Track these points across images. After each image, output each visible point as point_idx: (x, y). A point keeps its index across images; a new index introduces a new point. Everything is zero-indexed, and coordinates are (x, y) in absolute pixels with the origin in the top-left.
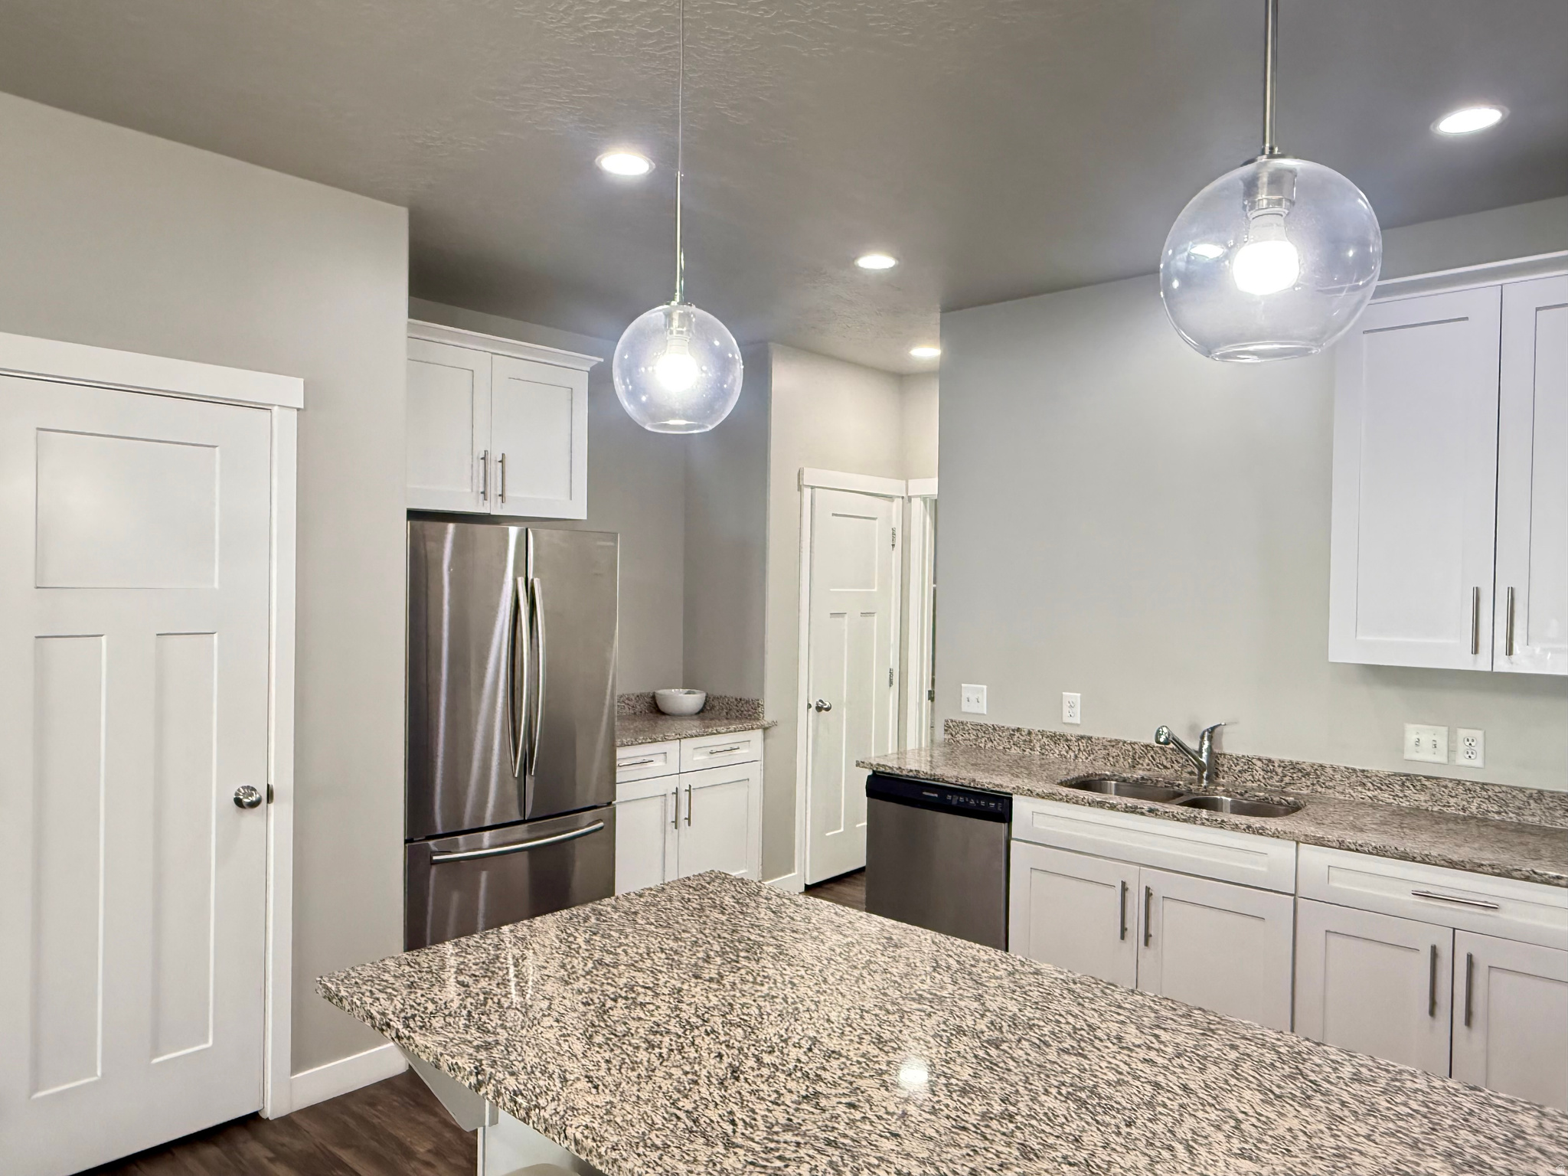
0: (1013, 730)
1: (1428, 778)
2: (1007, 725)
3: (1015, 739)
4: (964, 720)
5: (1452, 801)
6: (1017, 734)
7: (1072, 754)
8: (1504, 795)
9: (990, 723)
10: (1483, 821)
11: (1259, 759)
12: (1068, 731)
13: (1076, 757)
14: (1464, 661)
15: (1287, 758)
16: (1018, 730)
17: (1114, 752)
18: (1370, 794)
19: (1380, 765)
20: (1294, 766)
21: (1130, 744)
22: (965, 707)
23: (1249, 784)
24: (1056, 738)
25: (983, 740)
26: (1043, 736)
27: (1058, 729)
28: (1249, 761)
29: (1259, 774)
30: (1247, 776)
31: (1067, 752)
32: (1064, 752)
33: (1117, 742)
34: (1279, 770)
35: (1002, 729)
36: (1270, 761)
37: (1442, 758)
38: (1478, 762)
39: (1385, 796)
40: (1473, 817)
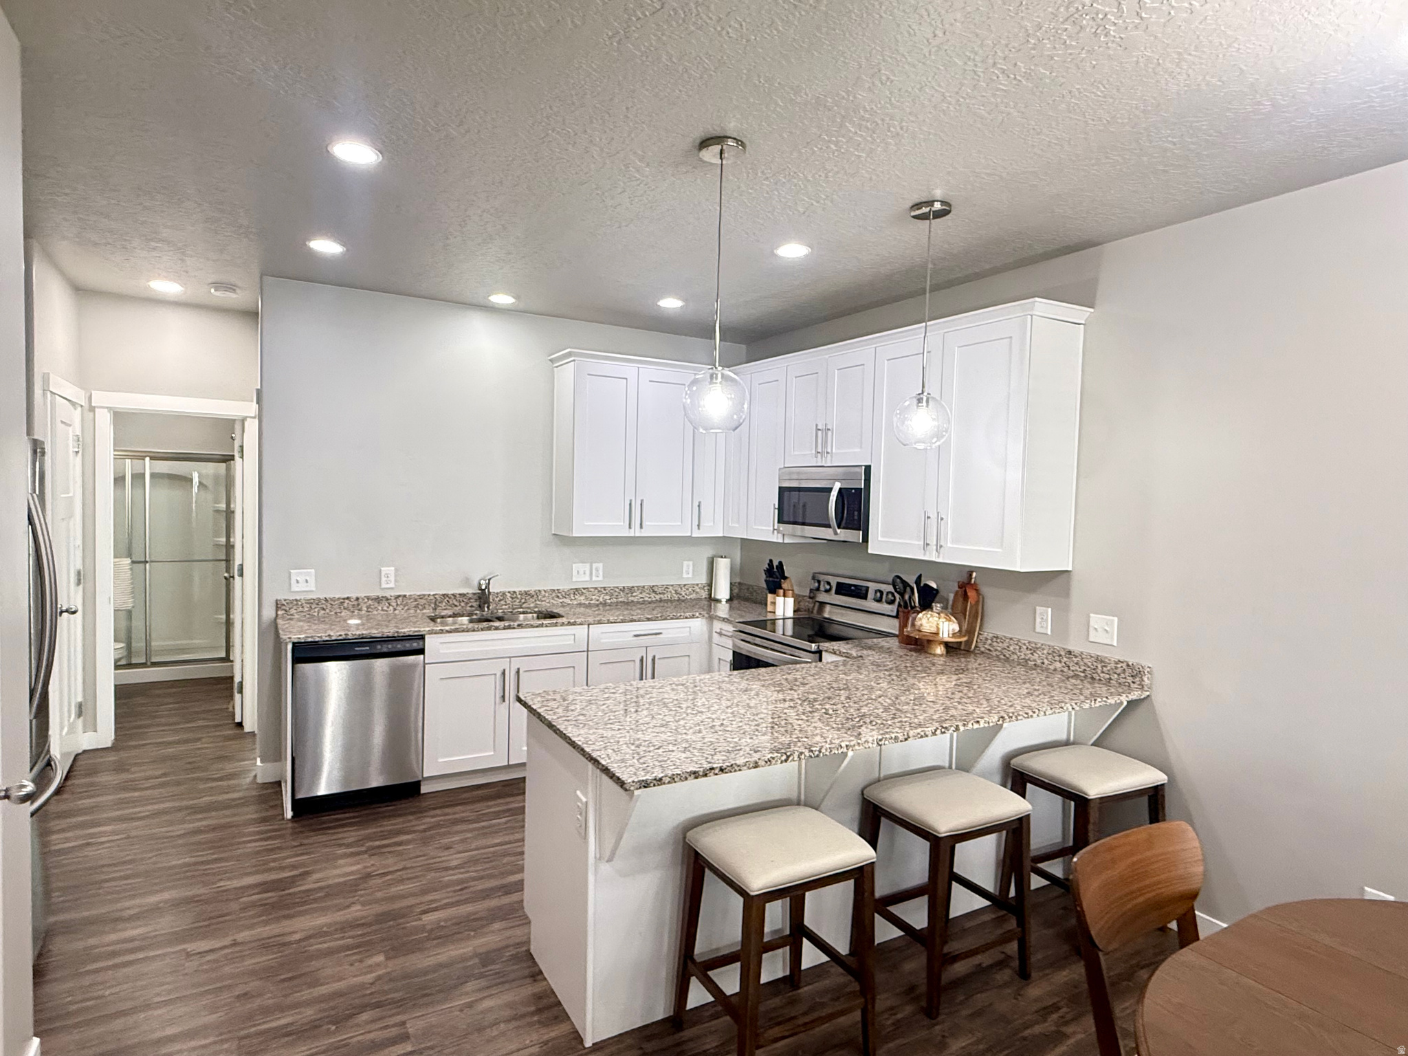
0: (344, 599)
1: (584, 589)
2: (337, 596)
3: (345, 605)
4: (298, 598)
5: (593, 597)
6: (347, 601)
7: (391, 608)
8: (610, 592)
9: (322, 597)
10: (605, 604)
11: (509, 592)
12: (387, 594)
13: (395, 610)
14: (626, 533)
15: (523, 589)
16: (348, 598)
17: (422, 602)
18: (561, 601)
19: (564, 586)
20: (526, 593)
21: (434, 595)
22: (295, 588)
23: (504, 607)
24: (378, 600)
25: (316, 610)
26: (368, 599)
27: (381, 594)
28: (504, 594)
29: (509, 600)
30: (502, 602)
31: (388, 607)
32: (385, 608)
33: (424, 595)
34: (519, 596)
35: (333, 599)
36: (515, 592)
37: (587, 578)
38: (600, 578)
39: (567, 601)
40: (601, 603)
